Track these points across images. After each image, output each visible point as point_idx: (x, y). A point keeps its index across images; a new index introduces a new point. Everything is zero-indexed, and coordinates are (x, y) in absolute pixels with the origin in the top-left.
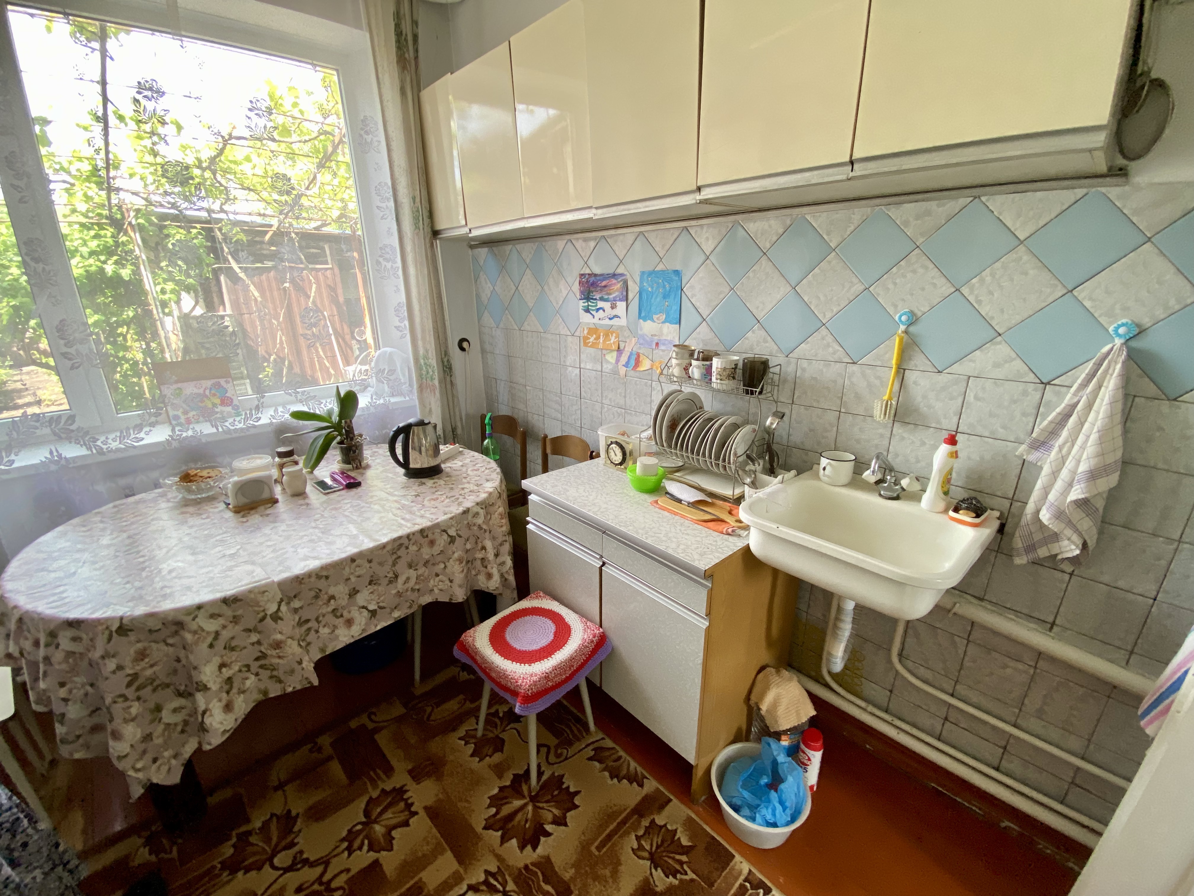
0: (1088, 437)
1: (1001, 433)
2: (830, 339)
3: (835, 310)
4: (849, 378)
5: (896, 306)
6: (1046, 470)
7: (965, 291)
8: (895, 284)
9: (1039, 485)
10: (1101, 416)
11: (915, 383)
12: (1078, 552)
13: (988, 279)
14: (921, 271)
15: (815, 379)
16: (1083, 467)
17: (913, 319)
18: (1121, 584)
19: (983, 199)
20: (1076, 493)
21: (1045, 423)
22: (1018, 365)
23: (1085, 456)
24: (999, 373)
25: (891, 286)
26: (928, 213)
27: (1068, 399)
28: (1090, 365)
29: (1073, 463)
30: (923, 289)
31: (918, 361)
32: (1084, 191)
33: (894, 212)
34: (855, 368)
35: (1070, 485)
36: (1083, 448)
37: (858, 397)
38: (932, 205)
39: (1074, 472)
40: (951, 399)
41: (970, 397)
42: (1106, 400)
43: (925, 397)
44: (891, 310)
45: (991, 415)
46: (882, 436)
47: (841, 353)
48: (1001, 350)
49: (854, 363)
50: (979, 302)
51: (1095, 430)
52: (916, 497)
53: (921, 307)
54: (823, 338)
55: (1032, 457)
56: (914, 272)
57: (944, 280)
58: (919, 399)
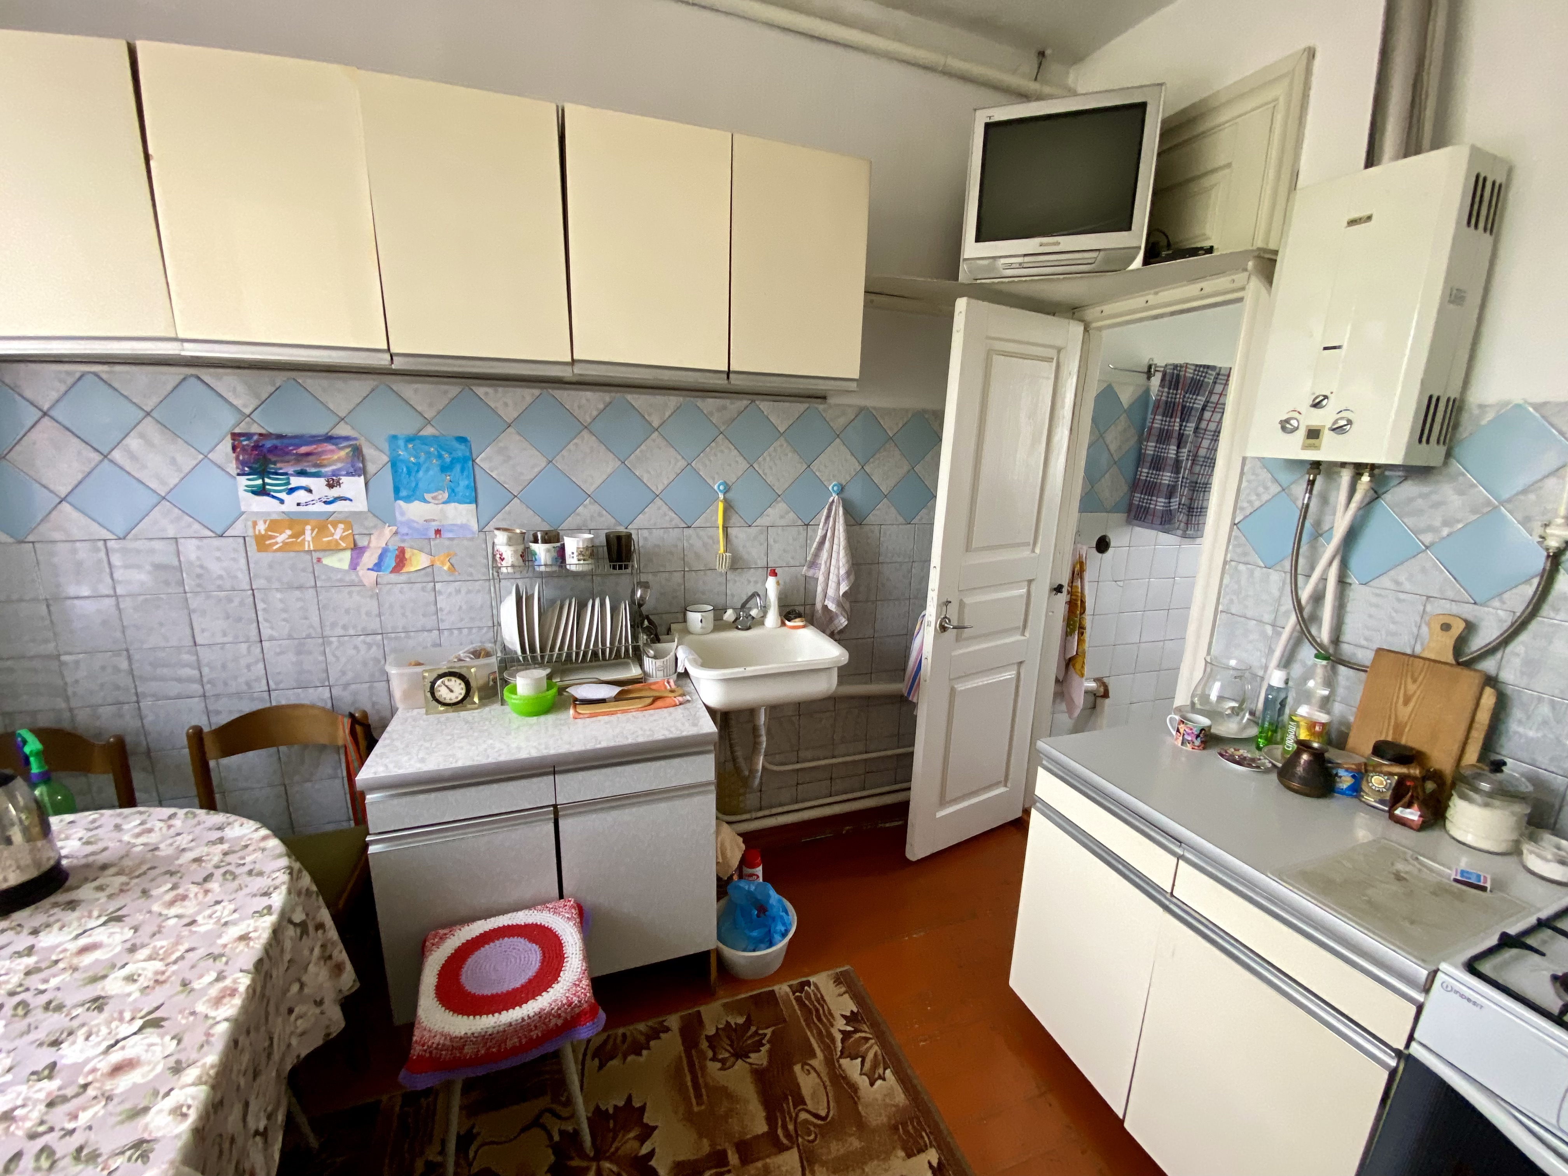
0: (839, 553)
1: (792, 563)
2: (665, 508)
3: (666, 483)
4: (688, 540)
5: (714, 479)
6: (821, 579)
7: (755, 466)
8: (710, 461)
9: (820, 589)
10: (842, 539)
11: (736, 537)
12: (846, 623)
13: (768, 459)
14: (726, 451)
15: (658, 546)
16: (842, 571)
17: (727, 489)
18: (860, 636)
19: (757, 402)
20: (844, 588)
21: (813, 550)
22: (792, 515)
23: (841, 564)
24: (783, 522)
25: (708, 462)
26: (724, 408)
27: (820, 533)
28: (825, 511)
29: (836, 572)
30: (730, 465)
31: (735, 519)
32: (806, 405)
33: (700, 403)
34: (690, 531)
35: (839, 584)
36: (838, 560)
37: (698, 556)
38: (727, 402)
39: (838, 576)
40: (761, 544)
41: (771, 541)
42: (841, 530)
43: (744, 547)
44: (710, 482)
45: (785, 551)
46: (720, 584)
47: (677, 521)
48: (781, 506)
49: (689, 527)
50: (765, 474)
51: (841, 548)
52: (760, 622)
53: (731, 479)
54: (659, 508)
55: (810, 573)
56: (722, 452)
57: (741, 458)
58: (741, 549)
